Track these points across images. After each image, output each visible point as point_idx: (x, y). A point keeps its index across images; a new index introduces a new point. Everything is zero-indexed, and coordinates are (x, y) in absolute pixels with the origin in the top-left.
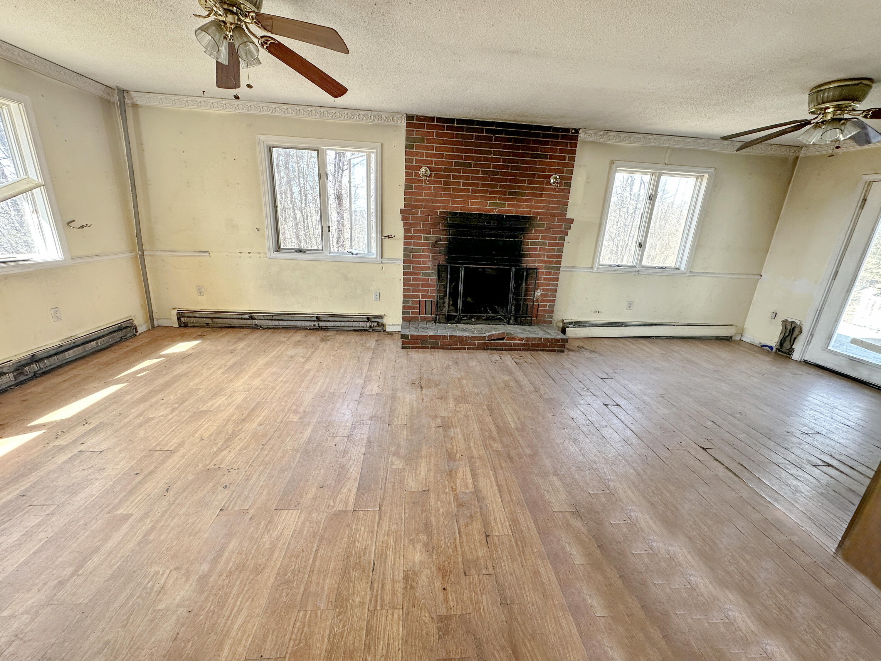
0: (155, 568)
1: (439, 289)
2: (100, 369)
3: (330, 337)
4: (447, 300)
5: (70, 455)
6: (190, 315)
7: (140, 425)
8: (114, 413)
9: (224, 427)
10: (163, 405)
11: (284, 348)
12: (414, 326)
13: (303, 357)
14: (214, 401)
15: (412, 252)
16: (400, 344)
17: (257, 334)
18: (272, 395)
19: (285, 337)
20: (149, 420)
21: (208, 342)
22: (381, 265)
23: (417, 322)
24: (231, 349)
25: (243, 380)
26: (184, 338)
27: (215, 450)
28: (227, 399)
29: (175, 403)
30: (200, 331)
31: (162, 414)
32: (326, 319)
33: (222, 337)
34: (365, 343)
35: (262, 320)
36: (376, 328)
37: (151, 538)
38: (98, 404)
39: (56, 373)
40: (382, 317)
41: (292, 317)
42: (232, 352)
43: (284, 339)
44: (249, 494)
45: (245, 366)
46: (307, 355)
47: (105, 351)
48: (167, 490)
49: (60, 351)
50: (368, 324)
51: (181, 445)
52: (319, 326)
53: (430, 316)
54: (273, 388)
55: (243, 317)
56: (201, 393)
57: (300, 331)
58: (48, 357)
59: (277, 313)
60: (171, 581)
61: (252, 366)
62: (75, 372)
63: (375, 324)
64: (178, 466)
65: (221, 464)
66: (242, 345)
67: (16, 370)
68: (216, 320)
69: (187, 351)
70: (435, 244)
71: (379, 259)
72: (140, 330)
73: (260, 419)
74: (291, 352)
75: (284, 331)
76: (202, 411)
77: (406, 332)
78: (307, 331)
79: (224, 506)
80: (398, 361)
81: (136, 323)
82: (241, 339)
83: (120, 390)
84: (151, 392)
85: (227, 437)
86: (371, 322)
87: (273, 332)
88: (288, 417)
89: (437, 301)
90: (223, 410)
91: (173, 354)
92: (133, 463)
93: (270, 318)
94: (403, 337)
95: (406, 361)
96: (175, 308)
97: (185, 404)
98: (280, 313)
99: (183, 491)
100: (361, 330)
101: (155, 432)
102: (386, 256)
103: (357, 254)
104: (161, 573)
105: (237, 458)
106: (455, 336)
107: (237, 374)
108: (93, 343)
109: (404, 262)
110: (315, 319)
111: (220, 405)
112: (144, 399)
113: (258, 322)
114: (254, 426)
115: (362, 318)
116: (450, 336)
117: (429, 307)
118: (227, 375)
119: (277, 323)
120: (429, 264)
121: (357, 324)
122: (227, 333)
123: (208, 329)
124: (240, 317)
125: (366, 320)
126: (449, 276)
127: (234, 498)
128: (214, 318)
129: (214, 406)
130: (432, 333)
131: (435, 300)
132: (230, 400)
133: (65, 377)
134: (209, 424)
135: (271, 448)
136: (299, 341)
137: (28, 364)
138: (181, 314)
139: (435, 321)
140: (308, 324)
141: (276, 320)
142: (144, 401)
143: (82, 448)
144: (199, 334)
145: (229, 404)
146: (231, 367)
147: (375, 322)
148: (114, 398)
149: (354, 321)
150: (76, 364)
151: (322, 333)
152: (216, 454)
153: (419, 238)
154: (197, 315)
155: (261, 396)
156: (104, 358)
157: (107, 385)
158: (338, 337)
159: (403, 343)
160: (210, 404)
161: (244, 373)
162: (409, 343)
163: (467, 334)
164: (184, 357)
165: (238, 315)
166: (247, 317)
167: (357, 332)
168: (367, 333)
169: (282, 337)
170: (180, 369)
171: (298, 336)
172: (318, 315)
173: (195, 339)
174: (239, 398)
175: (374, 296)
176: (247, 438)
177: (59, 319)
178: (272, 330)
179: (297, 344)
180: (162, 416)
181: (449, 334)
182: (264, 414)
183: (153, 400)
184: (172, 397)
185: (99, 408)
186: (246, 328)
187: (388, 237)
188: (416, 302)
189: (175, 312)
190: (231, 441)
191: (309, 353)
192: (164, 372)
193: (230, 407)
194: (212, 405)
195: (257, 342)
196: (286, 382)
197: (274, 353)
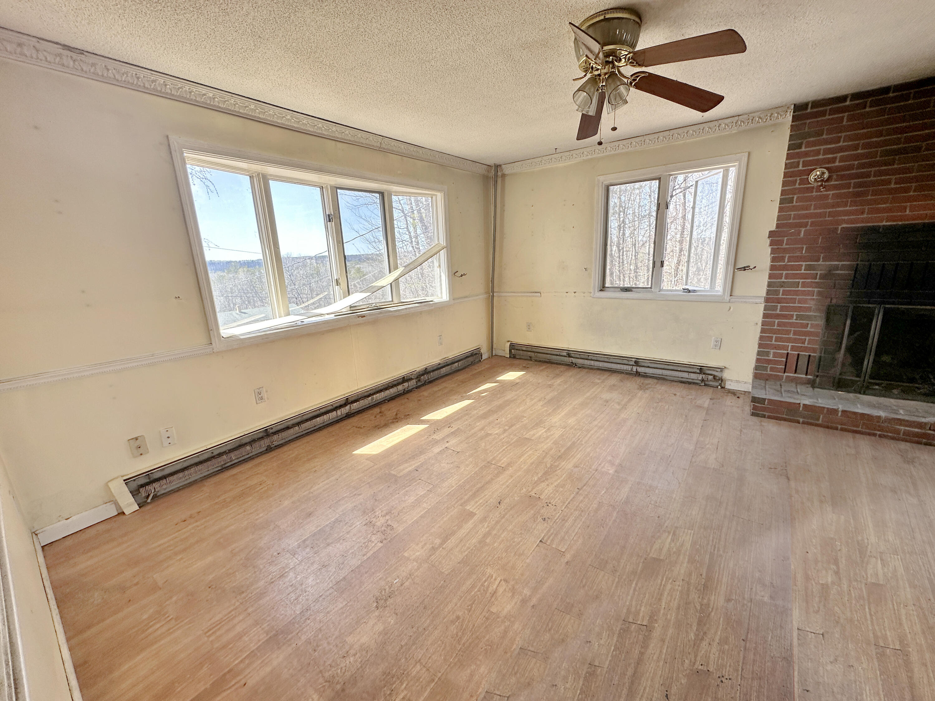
0: (489, 571)
1: (825, 339)
2: (459, 385)
3: (650, 386)
4: (841, 355)
5: (441, 449)
6: (519, 348)
7: (482, 438)
8: (466, 423)
9: (543, 459)
10: (497, 424)
11: (599, 390)
12: (774, 387)
13: (619, 404)
14: (535, 431)
15: (782, 286)
16: (748, 409)
17: (573, 372)
18: (586, 438)
19: (599, 379)
20: (488, 435)
21: (531, 374)
22: (729, 304)
23: (778, 383)
24: (549, 383)
25: (560, 416)
26: (513, 367)
27: (536, 479)
28: (546, 432)
29: (506, 425)
30: (525, 363)
31: (497, 432)
32: (646, 365)
33: (541, 371)
34: (695, 399)
35: (578, 358)
36: (711, 383)
37: (488, 541)
38: (457, 413)
39: (434, 383)
40: (722, 370)
41: (608, 358)
42: (550, 386)
43: (599, 381)
44: (565, 536)
45: (562, 403)
46: (623, 403)
47: (461, 372)
48: (499, 503)
49: (439, 367)
50: (700, 377)
51: (509, 465)
52: (637, 372)
53: (804, 376)
54: (588, 431)
55: (562, 354)
56: (525, 421)
57: (615, 374)
58: (433, 371)
59: (594, 354)
60: (501, 590)
61: (568, 404)
62: (444, 385)
63: (711, 377)
64: (508, 484)
65: (541, 494)
66: (558, 381)
67: (417, 378)
68: (538, 354)
69: (514, 380)
70: (826, 275)
71: (727, 297)
72: (484, 357)
73: (575, 460)
74: (607, 396)
75: (599, 372)
76: (526, 438)
77: (760, 394)
78: (623, 375)
79: (543, 539)
80: (745, 431)
81: (482, 351)
82: (557, 376)
83: (470, 404)
84: (489, 411)
85: (546, 469)
86: (704, 374)
87: (587, 372)
88: (603, 467)
89: (820, 357)
90: (542, 442)
91: (504, 380)
92: (477, 469)
93: (587, 357)
94: (755, 400)
95: (758, 434)
96: (508, 341)
97: (514, 428)
98: (596, 354)
99: (511, 509)
100: (690, 383)
101: (491, 447)
102: (736, 292)
103: (694, 291)
104: (494, 578)
105: (555, 494)
106: (855, 413)
107: (555, 409)
108: (456, 364)
109: (767, 300)
110: (633, 363)
111: (540, 436)
112: (484, 416)
113: (574, 360)
114: (570, 466)
115: (693, 368)
116: (843, 411)
117: (803, 363)
118: (545, 408)
119: (592, 363)
120: (811, 304)
121: (685, 375)
122: (546, 368)
123: (531, 362)
124: (558, 353)
125: (698, 371)
126: (848, 322)
127: (552, 534)
128: (537, 352)
129: (536, 436)
130: (807, 402)
131: (817, 355)
132: (549, 434)
133: (440, 387)
134: (531, 452)
135: (587, 495)
136: (614, 385)
137: (423, 375)
138: (513, 346)
139: (812, 384)
140: (625, 367)
141: (592, 360)
142: (485, 418)
143: (447, 445)
144: (524, 365)
145: (548, 438)
146: (549, 401)
147: (711, 375)
148: (466, 411)
149: (680, 371)
150: (447, 378)
151: (639, 380)
152: (536, 483)
153: (799, 268)
154: (524, 349)
155: (576, 437)
156: (461, 377)
157: (463, 399)
158: (658, 387)
159: (755, 408)
160: (532, 433)
161: (561, 409)
162: (764, 409)
163: (882, 414)
164: (513, 385)
165: (557, 352)
166: (565, 354)
167: (684, 385)
168: (698, 387)
169: (597, 378)
170: (510, 395)
171: (613, 380)
172: (637, 359)
173: (521, 370)
174: (557, 433)
175: (712, 343)
176: (564, 476)
177: (441, 344)
178: (586, 370)
179: (612, 388)
180: (497, 434)
181: (841, 408)
182: (579, 456)
183: (491, 419)
184: (504, 419)
185: (457, 417)
186: (562, 364)
187: (744, 269)
188: (781, 355)
189: (509, 344)
190: (549, 475)
191: (626, 400)
192: (499, 396)
193: (548, 441)
194: (534, 435)
195: (572, 380)
196: (600, 428)
197: (588, 394)
